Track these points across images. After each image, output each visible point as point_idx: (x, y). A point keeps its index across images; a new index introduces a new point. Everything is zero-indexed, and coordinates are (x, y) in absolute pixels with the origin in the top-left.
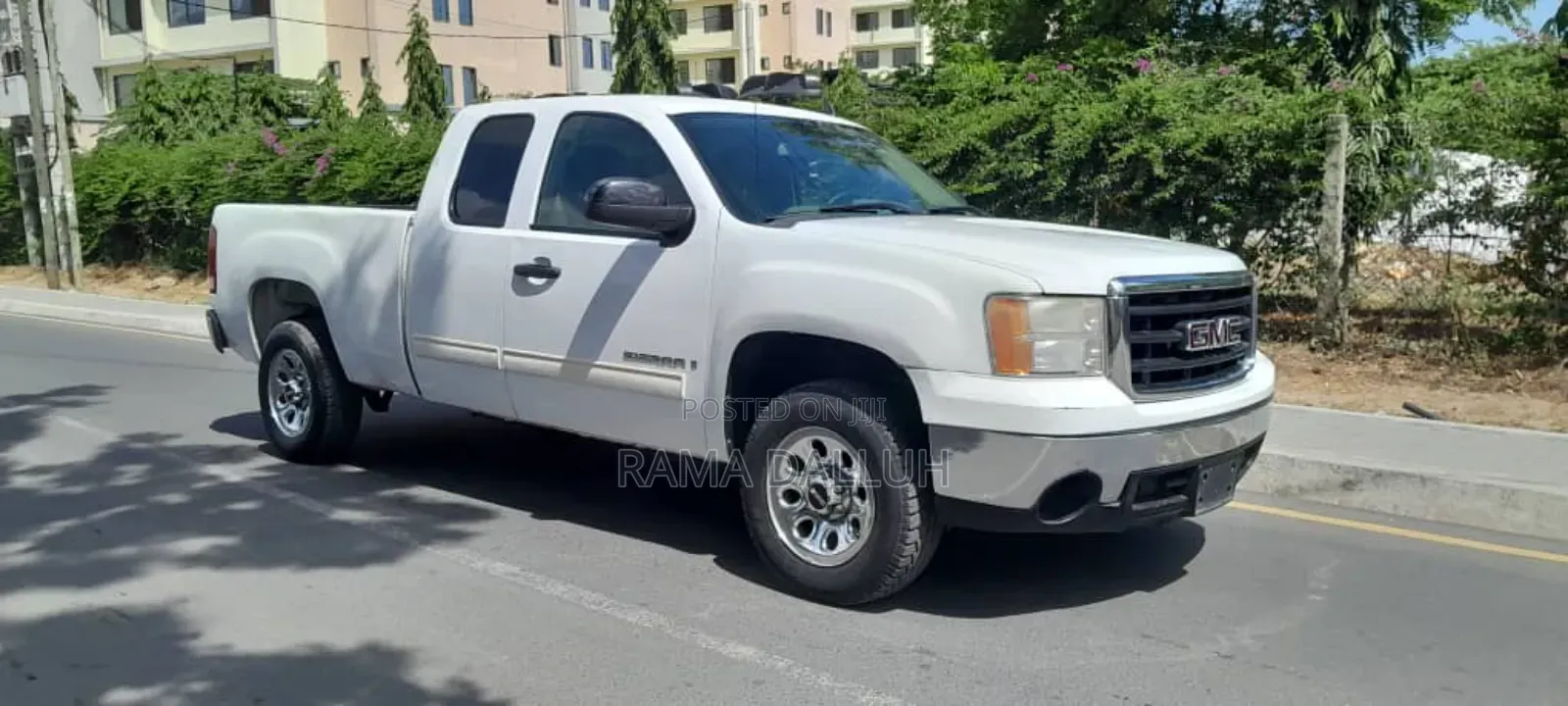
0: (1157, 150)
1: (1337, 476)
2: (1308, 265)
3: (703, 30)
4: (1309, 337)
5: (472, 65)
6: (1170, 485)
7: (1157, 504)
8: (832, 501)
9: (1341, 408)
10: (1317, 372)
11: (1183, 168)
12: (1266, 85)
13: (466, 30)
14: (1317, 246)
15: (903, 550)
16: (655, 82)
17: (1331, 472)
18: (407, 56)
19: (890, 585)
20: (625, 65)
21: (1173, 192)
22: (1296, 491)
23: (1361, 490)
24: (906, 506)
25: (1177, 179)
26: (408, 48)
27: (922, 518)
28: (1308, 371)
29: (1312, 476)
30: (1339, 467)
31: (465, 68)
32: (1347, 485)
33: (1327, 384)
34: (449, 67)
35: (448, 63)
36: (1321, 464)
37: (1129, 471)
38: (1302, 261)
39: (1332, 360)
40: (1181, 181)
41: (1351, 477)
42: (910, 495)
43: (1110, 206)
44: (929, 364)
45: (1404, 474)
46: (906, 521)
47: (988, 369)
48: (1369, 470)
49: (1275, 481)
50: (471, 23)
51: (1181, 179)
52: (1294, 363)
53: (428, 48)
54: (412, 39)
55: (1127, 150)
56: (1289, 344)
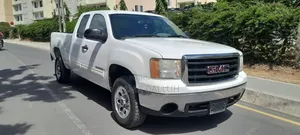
0: (257, 22)
2: (294, 49)
4: (293, 66)
7: (196, 111)
8: (124, 104)
10: (293, 74)
11: (265, 26)
14: (296, 44)
15: (135, 117)
21: (261, 31)
27: (139, 110)
37: (186, 103)
42: (136, 104)
44: (138, 74)
47: (150, 77)
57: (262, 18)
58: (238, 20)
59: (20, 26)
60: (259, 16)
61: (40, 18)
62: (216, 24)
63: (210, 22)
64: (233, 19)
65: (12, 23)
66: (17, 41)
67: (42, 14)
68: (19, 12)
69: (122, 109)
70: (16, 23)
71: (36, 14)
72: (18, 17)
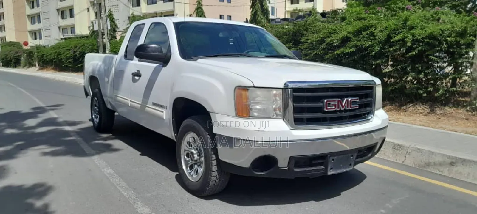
0: (410, 37)
1: (448, 159)
2: (468, 80)
3: (304, 2)
4: (467, 106)
5: (230, 15)
6: (314, 162)
7: (306, 169)
8: (196, 159)
9: (470, 133)
10: (467, 119)
11: (421, 44)
12: (457, 13)
13: (229, 4)
14: (472, 73)
15: (211, 179)
16: (262, 17)
17: (446, 158)
18: (196, 11)
19: (208, 191)
20: (253, 12)
21: (417, 52)
22: (433, 164)
23: (457, 166)
24: (212, 163)
25: (419, 48)
26: (196, 9)
27: (218, 168)
28: (464, 119)
29: (438, 159)
30: (450, 156)
31: (228, 16)
32: (452, 164)
33: (469, 124)
34: (223, 16)
35: (223, 15)
36: (443, 155)
37: (289, 156)
38: (466, 78)
39: (474, 115)
40: (420, 48)
41: (454, 161)
42: (213, 159)
43: (396, 57)
44: (216, 112)
45: (474, 161)
46: (212, 169)
47: (234, 114)
48: (461, 158)
49: (426, 159)
50: (230, 2)
51: (420, 47)
52: (460, 116)
53: (202, 9)
54: (197, 6)
55: (399, 37)
56: (459, 108)
57: (417, 32)
58: (381, 36)
59: (38, 47)
60: (412, 28)
61: (69, 35)
62: (345, 41)
63: (335, 39)
64: (372, 34)
65: (26, 44)
66: (34, 72)
67: (73, 28)
68: (36, 26)
69: (191, 167)
70: (32, 43)
71: (63, 29)
72: (36, 34)
